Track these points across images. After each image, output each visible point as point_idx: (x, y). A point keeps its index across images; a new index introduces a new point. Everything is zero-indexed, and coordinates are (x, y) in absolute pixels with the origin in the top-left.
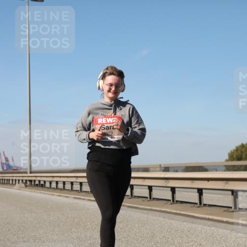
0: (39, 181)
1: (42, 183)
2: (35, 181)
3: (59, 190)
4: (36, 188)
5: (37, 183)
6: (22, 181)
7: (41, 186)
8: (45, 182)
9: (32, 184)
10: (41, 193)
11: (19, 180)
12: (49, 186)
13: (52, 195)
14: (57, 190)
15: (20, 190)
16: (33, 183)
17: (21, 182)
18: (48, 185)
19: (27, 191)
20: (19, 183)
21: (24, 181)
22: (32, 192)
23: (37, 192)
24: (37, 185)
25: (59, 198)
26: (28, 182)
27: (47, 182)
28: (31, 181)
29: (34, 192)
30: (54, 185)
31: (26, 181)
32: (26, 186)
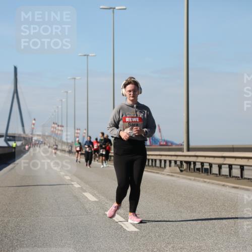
0: (202, 164)
1: (206, 166)
2: (195, 163)
3: (234, 179)
4: (196, 174)
5: (198, 166)
6: (176, 162)
7: (205, 171)
8: (211, 165)
9: (189, 167)
10: (205, 182)
11: (170, 162)
12: (217, 173)
13: (223, 185)
14: (231, 179)
15: (172, 176)
16: (192, 166)
17: (173, 163)
18: (215, 170)
19: (184, 178)
20: (170, 166)
21: (178, 163)
22: (190, 179)
23: (199, 181)
24: (198, 169)
25: (234, 191)
26: (185, 165)
27: (213, 166)
28: (188, 163)
29: (194, 180)
30: (225, 171)
31: (181, 162)
32: (181, 171)
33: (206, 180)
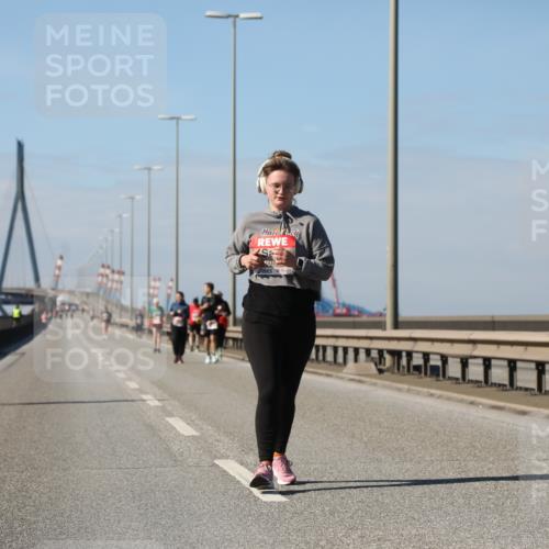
0: (426, 356)
1: (435, 361)
2: (409, 354)
3: (494, 389)
4: (413, 378)
5: (418, 360)
6: (368, 351)
7: (433, 371)
8: (444, 359)
9: (398, 364)
10: (432, 395)
11: (356, 351)
12: (459, 375)
13: (472, 403)
15: (360, 381)
16: (404, 361)
17: (362, 355)
18: (454, 369)
19: (384, 387)
20: (356, 360)
21: (374, 354)
22: (399, 390)
23: (418, 393)
24: (417, 368)
25: (494, 415)
26: (388, 358)
27: (450, 360)
28: (396, 354)
29: (409, 391)
30: (476, 371)
31: (381, 352)
32: (381, 371)
33: (433, 391)
